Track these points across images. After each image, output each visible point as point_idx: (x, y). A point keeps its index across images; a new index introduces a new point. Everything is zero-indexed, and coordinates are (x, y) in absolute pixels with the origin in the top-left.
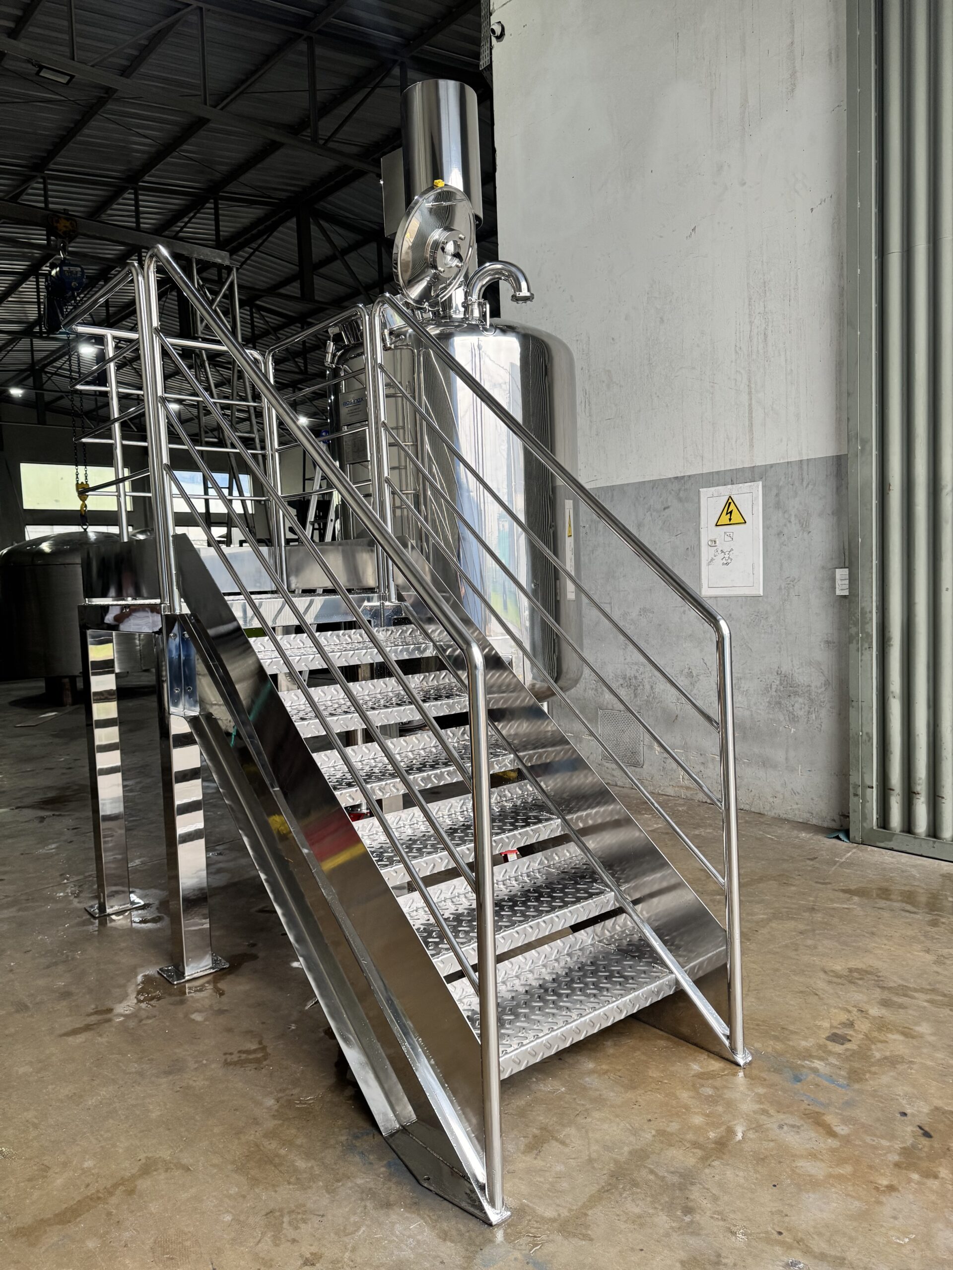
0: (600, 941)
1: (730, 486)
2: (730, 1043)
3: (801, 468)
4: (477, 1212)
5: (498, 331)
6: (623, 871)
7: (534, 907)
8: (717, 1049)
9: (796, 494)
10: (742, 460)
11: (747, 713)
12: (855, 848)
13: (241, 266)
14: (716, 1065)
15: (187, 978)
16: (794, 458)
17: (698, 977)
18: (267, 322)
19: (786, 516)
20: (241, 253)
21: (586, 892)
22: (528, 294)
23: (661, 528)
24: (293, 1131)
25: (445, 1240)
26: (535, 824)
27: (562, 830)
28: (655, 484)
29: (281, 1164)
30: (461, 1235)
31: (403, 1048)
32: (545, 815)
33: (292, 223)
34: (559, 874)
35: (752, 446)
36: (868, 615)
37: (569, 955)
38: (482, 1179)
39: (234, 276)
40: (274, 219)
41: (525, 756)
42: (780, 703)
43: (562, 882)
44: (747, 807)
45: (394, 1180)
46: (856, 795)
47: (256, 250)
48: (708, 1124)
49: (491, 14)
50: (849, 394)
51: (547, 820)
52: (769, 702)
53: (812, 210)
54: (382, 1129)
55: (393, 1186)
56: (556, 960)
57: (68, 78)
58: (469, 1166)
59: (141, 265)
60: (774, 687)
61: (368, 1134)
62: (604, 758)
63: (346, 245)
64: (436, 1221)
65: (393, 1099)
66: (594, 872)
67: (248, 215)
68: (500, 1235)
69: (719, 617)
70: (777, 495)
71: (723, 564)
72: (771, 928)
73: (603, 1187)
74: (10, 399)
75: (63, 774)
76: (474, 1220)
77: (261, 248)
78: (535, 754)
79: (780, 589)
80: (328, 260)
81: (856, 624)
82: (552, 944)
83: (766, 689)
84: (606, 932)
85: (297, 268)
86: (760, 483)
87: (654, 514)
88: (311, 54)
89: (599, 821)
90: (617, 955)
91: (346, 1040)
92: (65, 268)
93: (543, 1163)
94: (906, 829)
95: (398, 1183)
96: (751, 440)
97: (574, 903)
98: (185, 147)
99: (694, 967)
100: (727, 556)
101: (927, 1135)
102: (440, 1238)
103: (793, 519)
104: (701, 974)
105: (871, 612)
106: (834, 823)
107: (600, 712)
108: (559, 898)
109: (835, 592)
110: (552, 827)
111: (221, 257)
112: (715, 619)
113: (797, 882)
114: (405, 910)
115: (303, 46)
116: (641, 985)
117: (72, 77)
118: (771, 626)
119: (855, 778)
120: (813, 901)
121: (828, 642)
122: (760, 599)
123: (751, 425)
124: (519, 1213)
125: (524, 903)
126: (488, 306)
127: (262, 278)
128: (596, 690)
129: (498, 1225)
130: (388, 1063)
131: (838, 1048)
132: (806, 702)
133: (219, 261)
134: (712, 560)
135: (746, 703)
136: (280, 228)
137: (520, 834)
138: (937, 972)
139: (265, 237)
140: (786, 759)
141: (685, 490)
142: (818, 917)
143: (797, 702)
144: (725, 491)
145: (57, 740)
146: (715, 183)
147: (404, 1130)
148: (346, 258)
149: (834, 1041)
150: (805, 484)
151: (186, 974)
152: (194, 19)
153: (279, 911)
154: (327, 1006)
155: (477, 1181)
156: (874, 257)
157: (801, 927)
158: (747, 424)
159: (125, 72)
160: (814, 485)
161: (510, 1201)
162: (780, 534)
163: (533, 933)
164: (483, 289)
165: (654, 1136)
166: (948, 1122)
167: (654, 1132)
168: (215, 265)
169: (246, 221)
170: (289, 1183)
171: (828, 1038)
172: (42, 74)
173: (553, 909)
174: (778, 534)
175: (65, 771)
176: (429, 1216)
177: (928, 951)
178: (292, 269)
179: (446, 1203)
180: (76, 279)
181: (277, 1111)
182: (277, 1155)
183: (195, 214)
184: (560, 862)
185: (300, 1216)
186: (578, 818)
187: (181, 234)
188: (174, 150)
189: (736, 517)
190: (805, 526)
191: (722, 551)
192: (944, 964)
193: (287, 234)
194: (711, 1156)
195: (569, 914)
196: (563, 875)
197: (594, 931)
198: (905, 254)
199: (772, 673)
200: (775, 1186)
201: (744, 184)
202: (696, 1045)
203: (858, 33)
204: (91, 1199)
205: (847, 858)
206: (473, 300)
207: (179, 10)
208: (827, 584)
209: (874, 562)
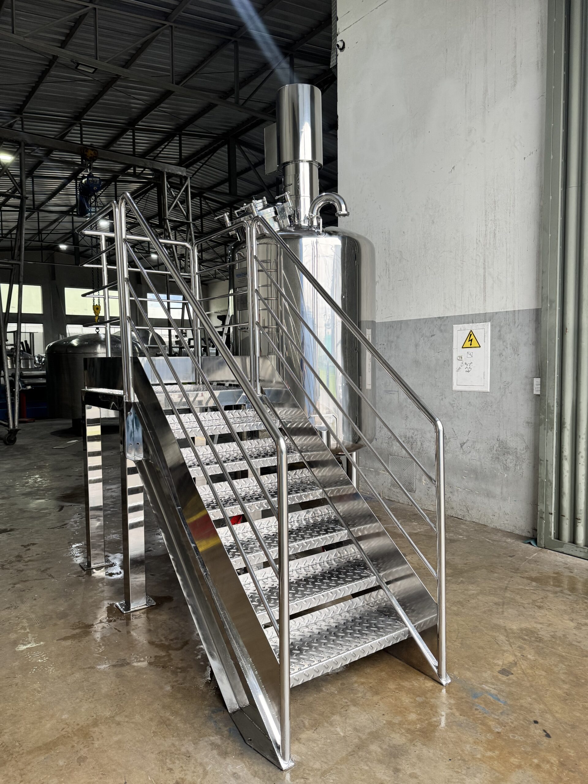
0: (367, 604)
1: (471, 324)
2: (438, 671)
3: (514, 315)
4: (274, 762)
5: (327, 234)
6: (384, 563)
7: (327, 583)
8: (431, 674)
9: (511, 331)
10: (478, 309)
11: (478, 463)
12: (540, 550)
13: (193, 176)
14: (429, 684)
15: (132, 610)
16: (510, 309)
17: (423, 629)
18: (210, 206)
19: (505, 344)
20: (195, 166)
21: (359, 575)
22: (346, 213)
23: (430, 348)
24: (179, 706)
25: (255, 776)
26: (331, 532)
27: (348, 536)
28: (426, 321)
29: (170, 725)
30: (264, 774)
31: (240, 663)
32: (339, 527)
33: (225, 148)
34: (345, 563)
35: (485, 300)
36: (552, 408)
37: (348, 612)
38: (279, 743)
39: (188, 182)
40: (215, 146)
41: (329, 491)
42: (498, 458)
43: (346, 568)
44: (477, 521)
45: (231, 739)
46: (542, 518)
47: (204, 164)
48: (418, 720)
49: (337, 35)
50: (543, 272)
51: (339, 530)
52: (492, 457)
53: (525, 158)
54: (228, 708)
55: (230, 743)
56: (340, 615)
57: (94, 70)
58: (273, 734)
59: (118, 203)
60: (495, 448)
61: (221, 711)
62: (393, 485)
63: (257, 161)
64: (252, 765)
65: (236, 691)
66: (365, 564)
67: (199, 143)
68: (288, 776)
69: (437, 419)
70: (499, 331)
71: (466, 371)
72: (478, 599)
73: (350, 752)
74: (59, 250)
75: (77, 479)
76: (273, 766)
77: (207, 163)
78: (335, 489)
79: (500, 388)
80: (247, 170)
81: (544, 414)
82: (338, 605)
83: (490, 449)
84: (372, 599)
85: (227, 174)
86: (490, 323)
87: (426, 339)
88: (236, 51)
89: (372, 532)
90: (376, 613)
91: (212, 655)
92: (90, 179)
93: (317, 736)
94: (572, 540)
95: (234, 741)
96: (485, 297)
97: (350, 582)
98: (162, 105)
99: (421, 623)
100: (468, 366)
101: (548, 736)
102: (252, 775)
103: (508, 346)
104: (425, 628)
105: (553, 406)
106: (529, 534)
107: (390, 457)
108: (342, 578)
109: (533, 392)
110: (341, 535)
111: (181, 171)
112: (434, 419)
113: (500, 571)
114: (243, 583)
115: (232, 46)
116: (387, 633)
117: (96, 69)
118: (494, 411)
119: (541, 507)
120: (507, 584)
121: (528, 423)
122: (488, 394)
123: (485, 288)
124: (298, 765)
125: (321, 581)
126: (321, 220)
127: (207, 180)
128: (388, 443)
129: (286, 770)
130: (235, 670)
131: (504, 678)
132: (514, 458)
133: (180, 173)
134: (460, 368)
135: (478, 457)
136: (218, 151)
137: (322, 539)
138: (575, 634)
139: (209, 156)
140: (501, 493)
141: (445, 325)
142: (508, 595)
143: (509, 458)
144: (468, 327)
145: (76, 458)
146: (467, 140)
147: (241, 710)
148: (256, 169)
149: (502, 674)
150: (516, 325)
151: (131, 607)
152: (168, 32)
153: (179, 578)
154: (203, 635)
155: (276, 744)
156: (560, 189)
157: (496, 600)
158: (482, 286)
159: (127, 64)
160: (522, 326)
161: (296, 757)
162: (501, 355)
163: (324, 599)
164: (320, 209)
165: (385, 724)
166: (562, 729)
167: (385, 722)
168: (177, 176)
169: (198, 147)
170: (173, 736)
171: (499, 672)
172: (79, 68)
173: (338, 585)
174: (500, 355)
175: (78, 478)
176: (248, 762)
177: (572, 620)
178: (224, 175)
179: (258, 755)
180: (96, 185)
181: (172, 693)
182: (169, 719)
183: (168, 143)
184: (347, 555)
185: (176, 756)
186: (358, 530)
187: (160, 155)
188: (156, 107)
189: (474, 343)
190: (516, 350)
191: (466, 364)
192: (581, 629)
193: (222, 153)
194: (416, 739)
195: (347, 589)
196: (347, 564)
197: (364, 598)
198: (580, 188)
199: (494, 440)
200: (450, 760)
201: (484, 141)
202: (419, 670)
203: (554, 52)
204: (64, 737)
205: (534, 557)
206: (313, 216)
207: (158, 28)
208: (528, 387)
209: (556, 375)
